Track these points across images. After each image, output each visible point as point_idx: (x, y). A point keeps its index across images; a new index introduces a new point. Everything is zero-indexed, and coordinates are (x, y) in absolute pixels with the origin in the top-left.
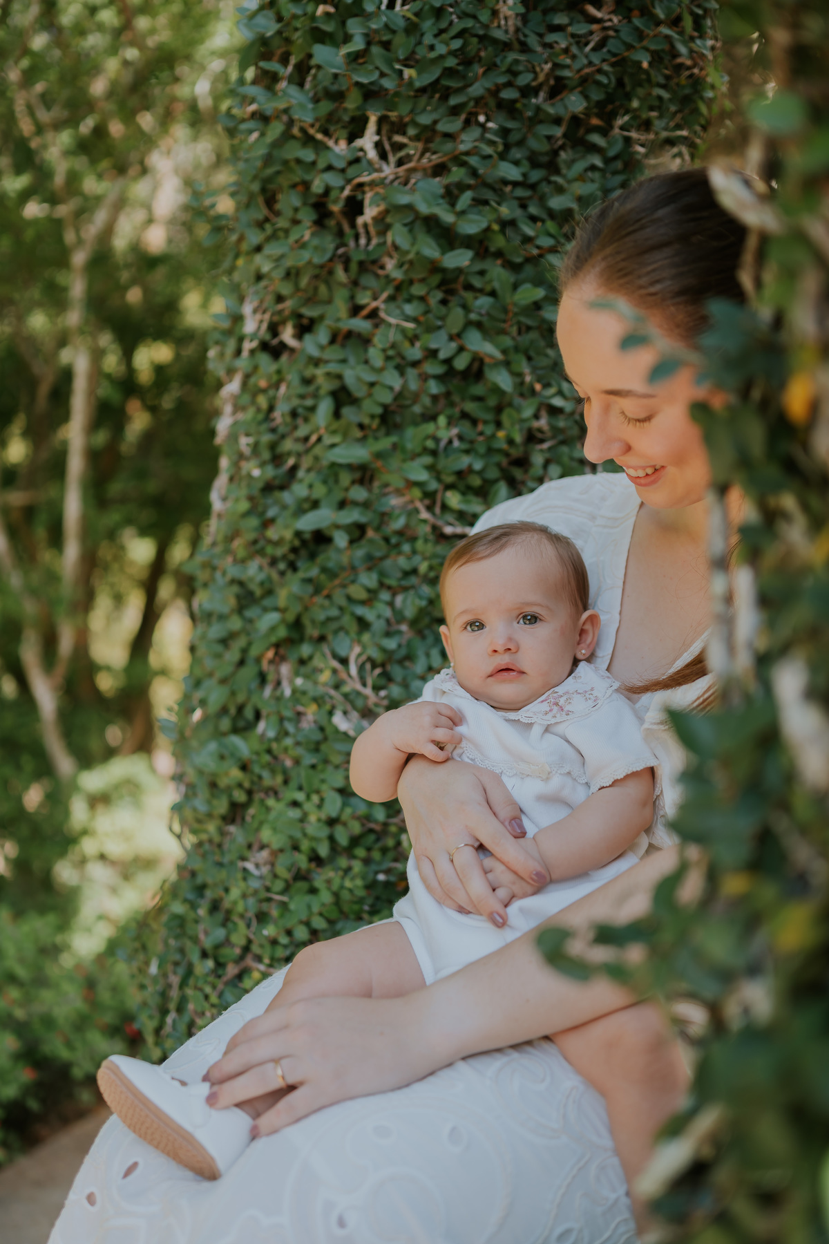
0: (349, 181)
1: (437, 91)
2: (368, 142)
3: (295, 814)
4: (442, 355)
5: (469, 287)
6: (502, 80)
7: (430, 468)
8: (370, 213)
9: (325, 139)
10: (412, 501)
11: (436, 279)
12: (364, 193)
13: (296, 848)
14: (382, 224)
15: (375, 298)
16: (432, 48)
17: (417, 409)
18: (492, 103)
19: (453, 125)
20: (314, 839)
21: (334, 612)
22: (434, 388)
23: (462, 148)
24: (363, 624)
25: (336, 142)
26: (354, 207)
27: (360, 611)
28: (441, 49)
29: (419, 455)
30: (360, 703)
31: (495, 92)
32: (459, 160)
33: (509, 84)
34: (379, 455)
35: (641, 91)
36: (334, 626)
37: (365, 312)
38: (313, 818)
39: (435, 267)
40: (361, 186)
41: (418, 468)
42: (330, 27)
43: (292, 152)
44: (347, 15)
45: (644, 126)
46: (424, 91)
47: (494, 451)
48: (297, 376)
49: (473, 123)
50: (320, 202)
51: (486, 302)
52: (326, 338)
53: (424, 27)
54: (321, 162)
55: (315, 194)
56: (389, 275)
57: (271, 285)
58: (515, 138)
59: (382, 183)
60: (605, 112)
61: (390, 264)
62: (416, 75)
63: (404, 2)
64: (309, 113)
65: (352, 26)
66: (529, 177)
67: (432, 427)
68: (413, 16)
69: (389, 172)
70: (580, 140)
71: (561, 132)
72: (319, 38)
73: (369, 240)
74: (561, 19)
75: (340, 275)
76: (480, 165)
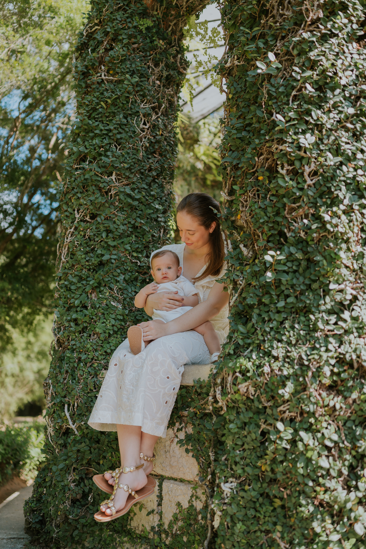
0: (109, 185)
1: (129, 169)
2: (113, 177)
3: (104, 324)
4: (132, 223)
5: (137, 209)
6: (141, 168)
7: (130, 247)
8: (113, 192)
9: (102, 176)
10: (126, 254)
11: (130, 207)
13: (105, 332)
14: (116, 195)
15: (115, 211)
16: (128, 160)
17: (126, 234)
18: (139, 172)
19: (132, 176)
20: (109, 330)
21: (110, 279)
22: (130, 229)
23: (134, 180)
24: (117, 281)
25: (105, 176)
26: (110, 190)
27: (116, 278)
28: (130, 161)
29: (128, 244)
30: (117, 299)
31: (140, 170)
32: (133, 183)
34: (118, 244)
35: (165, 172)
36: (110, 282)
37: (112, 213)
38: (108, 325)
39: (130, 205)
40: (111, 187)
41: (128, 247)
42: (103, 153)
43: (95, 178)
44: (106, 151)
45: (165, 179)
46: (127, 169)
47: (143, 244)
48: (94, 227)
49: (135, 176)
50: (100, 189)
51: (140, 212)
52: (103, 218)
53: (126, 156)
54: (102, 181)
55: (100, 187)
56: (117, 206)
57: (86, 207)
58: (143, 179)
59: (116, 186)
60: (158, 175)
61: (117, 204)
62: (126, 165)
63: (119, 150)
64: (99, 170)
65: (109, 153)
66: (146, 187)
67: (131, 238)
68: (123, 153)
69: (117, 184)
70: (154, 181)
71: (151, 179)
72: (100, 155)
73: (111, 198)
74: (150, 156)
75: (107, 205)
76: (138, 184)
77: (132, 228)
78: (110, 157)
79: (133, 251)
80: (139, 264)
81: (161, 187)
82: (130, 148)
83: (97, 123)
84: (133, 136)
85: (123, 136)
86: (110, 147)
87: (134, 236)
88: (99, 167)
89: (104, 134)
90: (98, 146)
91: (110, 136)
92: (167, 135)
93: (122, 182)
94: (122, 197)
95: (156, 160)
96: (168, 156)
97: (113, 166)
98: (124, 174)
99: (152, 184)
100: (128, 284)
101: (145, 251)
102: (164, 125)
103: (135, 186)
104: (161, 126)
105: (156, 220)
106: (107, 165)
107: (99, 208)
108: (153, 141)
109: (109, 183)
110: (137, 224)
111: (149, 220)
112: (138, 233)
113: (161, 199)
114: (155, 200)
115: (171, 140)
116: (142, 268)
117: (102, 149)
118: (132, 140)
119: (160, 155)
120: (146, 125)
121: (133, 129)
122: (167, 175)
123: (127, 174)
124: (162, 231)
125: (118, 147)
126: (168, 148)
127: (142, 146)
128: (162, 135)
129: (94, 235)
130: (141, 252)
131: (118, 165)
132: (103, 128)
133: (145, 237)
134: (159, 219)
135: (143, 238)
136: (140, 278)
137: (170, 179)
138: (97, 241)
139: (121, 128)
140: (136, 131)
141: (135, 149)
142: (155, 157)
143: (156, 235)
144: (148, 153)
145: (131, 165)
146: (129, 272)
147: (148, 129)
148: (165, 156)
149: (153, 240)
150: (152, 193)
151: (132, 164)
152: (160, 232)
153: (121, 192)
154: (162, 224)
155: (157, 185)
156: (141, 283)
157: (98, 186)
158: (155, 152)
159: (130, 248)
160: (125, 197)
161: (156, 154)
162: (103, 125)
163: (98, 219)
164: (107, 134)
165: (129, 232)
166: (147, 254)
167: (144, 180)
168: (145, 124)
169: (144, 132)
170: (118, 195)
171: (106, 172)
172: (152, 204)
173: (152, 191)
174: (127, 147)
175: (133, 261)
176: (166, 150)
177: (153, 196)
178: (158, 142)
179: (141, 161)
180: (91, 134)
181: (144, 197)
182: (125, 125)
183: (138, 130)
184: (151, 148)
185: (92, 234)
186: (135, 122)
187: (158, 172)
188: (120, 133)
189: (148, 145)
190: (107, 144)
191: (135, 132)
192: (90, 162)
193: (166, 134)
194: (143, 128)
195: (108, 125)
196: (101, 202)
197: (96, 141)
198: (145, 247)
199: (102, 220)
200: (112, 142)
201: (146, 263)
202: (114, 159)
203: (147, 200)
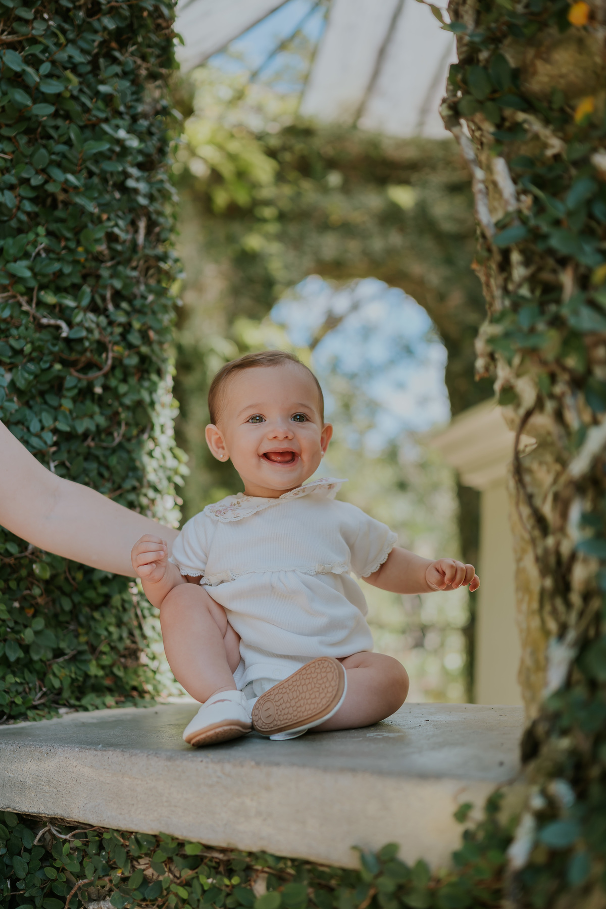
4: (34, 183)
5: (50, 137)
7: (31, 269)
10: (14, 297)
11: (24, 126)
17: (14, 224)
18: (53, 8)
22: (29, 207)
29: (20, 259)
35: (143, 32)
39: (23, 117)
41: (22, 268)
47: (76, 262)
51: (61, 148)
67: (31, 236)
77: (33, 200)
79: (42, 287)
80: (65, 332)
87: (41, 230)
100: (27, 404)
101: (87, 289)
105: (121, 187)
110: (50, 188)
111: (96, 180)
112: (62, 221)
116: (78, 348)
124: (142, 225)
130: (74, 291)
133: (82, 238)
134: (131, 183)
135: (78, 243)
136: (70, 382)
143: (123, 236)
146: (31, 360)
149: (114, 254)
150: (103, 88)
152: (136, 231)
154: (143, 201)
156: (74, 400)
159: (28, 274)
165: (24, 218)
166: (93, 300)
172: (106, 127)
175: (45, 321)
177: (108, 99)
198: (85, 277)
201: (89, 330)
203: (87, 110)
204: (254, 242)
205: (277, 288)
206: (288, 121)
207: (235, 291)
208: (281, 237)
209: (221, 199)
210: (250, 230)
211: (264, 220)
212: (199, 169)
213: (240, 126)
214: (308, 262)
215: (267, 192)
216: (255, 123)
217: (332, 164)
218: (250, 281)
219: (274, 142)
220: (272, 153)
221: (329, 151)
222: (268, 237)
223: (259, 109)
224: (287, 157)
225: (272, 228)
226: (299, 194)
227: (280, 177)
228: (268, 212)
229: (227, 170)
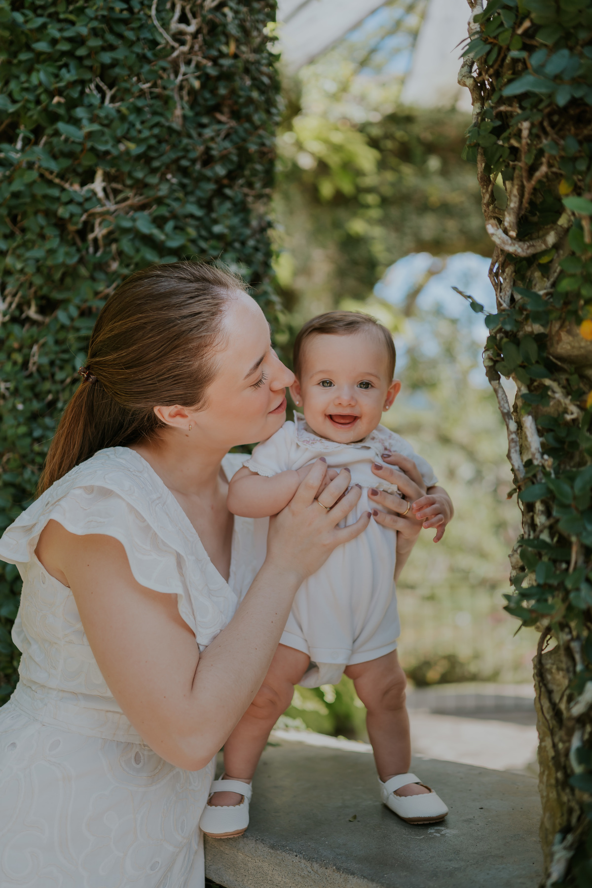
0: (86, 211)
1: (145, 159)
2: (98, 185)
6: (180, 154)
8: (99, 232)
9: (62, 183)
12: (95, 219)
14: (110, 238)
15: (108, 287)
16: (140, 132)
18: (174, 167)
19: (153, 180)
23: (161, 194)
25: (71, 184)
26: (88, 227)
28: (146, 133)
31: (176, 161)
32: (160, 201)
33: (184, 157)
35: (249, 166)
37: (101, 295)
40: (93, 215)
42: (62, 111)
43: (41, 190)
44: (72, 104)
45: (250, 185)
46: (138, 158)
48: (50, 339)
49: (163, 179)
50: (61, 224)
52: (74, 312)
53: (132, 117)
54: (64, 198)
55: (61, 219)
56: (115, 272)
57: (23, 278)
58: (189, 189)
59: (108, 213)
60: (232, 176)
61: (115, 266)
62: (132, 146)
63: (113, 100)
64: (54, 166)
65: (80, 112)
66: (199, 213)
68: (124, 110)
69: (111, 206)
70: (219, 193)
71: (212, 186)
72: (54, 118)
73: (96, 249)
74: (205, 120)
75: (83, 271)
76: (175, 205)
78: (85, 122)
81: (242, 209)
82: (142, 93)
83: (40, 21)
84: (149, 54)
85: (121, 54)
86: (82, 93)
88: (55, 157)
89: (63, 54)
90: (47, 91)
91: (80, 59)
92: (252, 57)
93: (126, 199)
94: (126, 245)
95: (224, 129)
96: (256, 118)
97: (93, 149)
98: (130, 175)
99: (216, 202)
102: (242, 27)
103: (164, 211)
104: (233, 29)
106: (78, 149)
107: (62, 279)
108: (212, 72)
109: (87, 205)
113: (243, 243)
114: (225, 251)
115: (262, 73)
117: (56, 99)
118: (146, 68)
119: (236, 115)
120: (188, 23)
121: (148, 35)
122: (254, 173)
123: (139, 175)
125: (109, 94)
126: (255, 94)
127: (181, 88)
128: (236, 56)
129: (52, 363)
131: (108, 147)
132: (57, 35)
137: (265, 186)
138: (62, 382)
139: (112, 31)
140: (159, 39)
141: (157, 97)
142: (219, 122)
144: (198, 109)
145: (150, 147)
147: (195, 36)
148: (249, 119)
151: (153, 142)
153: (126, 231)
155: (228, 205)
157: (55, 214)
158: (217, 108)
160: (138, 243)
161: (222, 113)
162: (59, 26)
163: (62, 316)
164: (70, 54)
167: (192, 193)
168: (183, 19)
169: (182, 43)
170: (116, 240)
171: (74, 171)
173: (215, 222)
174: (135, 90)
176: (250, 101)
178: (227, 76)
179: (179, 134)
180: (24, 56)
181: (193, 241)
182: (126, 22)
183: (164, 38)
184: (207, 95)
185: (45, 361)
186: (153, 12)
187: (231, 167)
188: (111, 48)
189: (197, 84)
190: (72, 84)
191: (154, 43)
192: (27, 142)
193: (248, 55)
194: (182, 33)
195: (73, 23)
196: (63, 264)
197: (41, 76)
199: (72, 319)
200: (88, 76)
202: (95, 127)
204: (358, 226)
205: (379, 269)
206: (389, 109)
207: (341, 273)
208: (382, 222)
209: (327, 189)
210: (355, 215)
211: (367, 206)
212: (306, 162)
213: (345, 119)
214: (409, 242)
215: (370, 180)
216: (359, 115)
217: (431, 148)
218: (354, 263)
219: (376, 132)
220: (374, 143)
221: (427, 136)
222: (370, 222)
223: (362, 99)
224: (389, 144)
225: (375, 213)
226: (400, 179)
227: (382, 165)
228: (371, 199)
229: (334, 161)
